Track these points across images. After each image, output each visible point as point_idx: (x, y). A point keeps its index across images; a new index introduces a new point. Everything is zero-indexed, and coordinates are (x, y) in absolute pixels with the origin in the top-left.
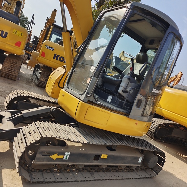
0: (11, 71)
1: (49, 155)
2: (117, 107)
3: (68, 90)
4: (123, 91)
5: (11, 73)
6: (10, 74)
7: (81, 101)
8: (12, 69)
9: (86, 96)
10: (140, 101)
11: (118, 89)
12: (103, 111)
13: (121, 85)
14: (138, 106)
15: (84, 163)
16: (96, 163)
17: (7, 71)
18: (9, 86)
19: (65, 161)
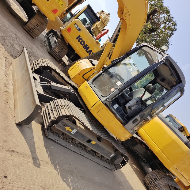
0: (35, 29)
1: (65, 126)
2: (119, 115)
3: (91, 85)
4: (129, 107)
5: (34, 30)
6: (33, 32)
7: (100, 101)
8: (37, 28)
9: (106, 100)
10: (136, 120)
11: (126, 104)
12: (111, 115)
13: (129, 102)
14: (134, 122)
15: (81, 140)
16: (86, 144)
17: (31, 28)
18: (30, 43)
19: (71, 134)
